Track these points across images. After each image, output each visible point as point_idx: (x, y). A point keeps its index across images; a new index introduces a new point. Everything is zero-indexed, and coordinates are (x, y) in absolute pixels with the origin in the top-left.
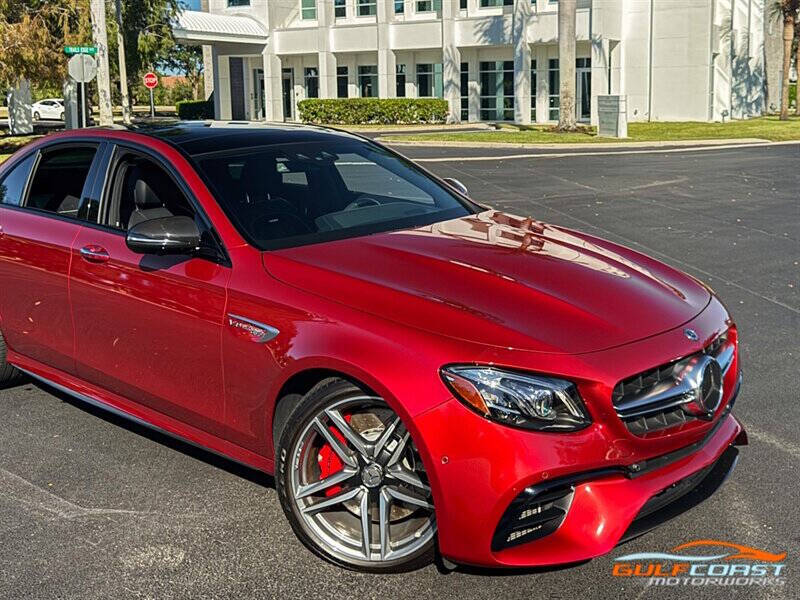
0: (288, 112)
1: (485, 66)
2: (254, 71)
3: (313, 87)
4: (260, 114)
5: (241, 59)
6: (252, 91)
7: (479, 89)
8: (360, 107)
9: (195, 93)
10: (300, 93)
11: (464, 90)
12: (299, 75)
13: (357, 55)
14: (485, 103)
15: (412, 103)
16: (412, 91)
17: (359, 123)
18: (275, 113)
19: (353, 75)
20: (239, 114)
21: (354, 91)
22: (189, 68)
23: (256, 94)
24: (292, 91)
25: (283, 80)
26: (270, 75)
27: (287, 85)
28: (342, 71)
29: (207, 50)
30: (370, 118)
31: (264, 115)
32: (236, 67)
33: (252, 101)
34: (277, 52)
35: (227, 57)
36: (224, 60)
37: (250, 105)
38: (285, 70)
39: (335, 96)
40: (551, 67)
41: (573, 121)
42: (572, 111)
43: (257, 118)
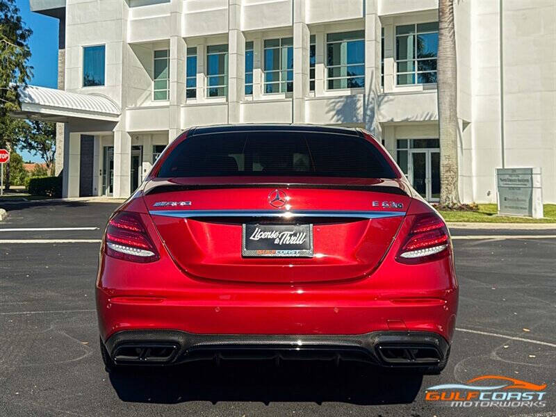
2: (105, 148)
5: (93, 136)
6: (101, 167)
10: (147, 169)
12: (148, 152)
18: (122, 188)
20: (86, 189)
22: (45, 149)
23: (105, 171)
24: (140, 167)
25: (132, 157)
26: (120, 152)
27: (136, 163)
29: (60, 127)
31: (111, 191)
32: (87, 144)
33: (101, 178)
34: (128, 129)
35: (79, 134)
36: (76, 137)
37: (98, 182)
38: (134, 148)
40: (398, 147)
41: (457, 197)
42: (456, 188)
43: (104, 193)
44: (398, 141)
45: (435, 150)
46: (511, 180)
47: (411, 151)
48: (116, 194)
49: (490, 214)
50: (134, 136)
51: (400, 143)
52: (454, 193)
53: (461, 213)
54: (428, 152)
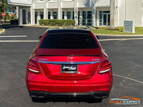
0: (36, 22)
1: (83, 12)
2: (28, 13)
3: (42, 16)
4: (29, 23)
5: (25, 10)
6: (27, 17)
7: (82, 18)
8: (54, 21)
9: (15, 17)
10: (39, 18)
11: (79, 18)
12: (39, 14)
13: (53, 9)
14: (83, 21)
15: (66, 21)
16: (66, 18)
17: (53, 25)
18: (33, 22)
19: (52, 14)
20: (24, 23)
21: (52, 18)
22: (14, 12)
26: (32, 14)
27: (36, 16)
28: (49, 13)
29: (17, 7)
30: (56, 24)
31: (30, 23)
32: (24, 12)
33: (28, 20)
34: (34, 8)
35: (22, 9)
36: (21, 10)
37: (27, 21)
38: (35, 13)
39: (47, 19)
40: (100, 13)
41: (114, 27)
42: (114, 25)
43: (28, 23)
44: (100, 11)
45: (109, 14)
46: (127, 24)
47: (103, 14)
48: (31, 24)
49: (122, 31)
50: (35, 10)
51: (100, 12)
52: (113, 26)
53: (115, 31)
54: (107, 14)
